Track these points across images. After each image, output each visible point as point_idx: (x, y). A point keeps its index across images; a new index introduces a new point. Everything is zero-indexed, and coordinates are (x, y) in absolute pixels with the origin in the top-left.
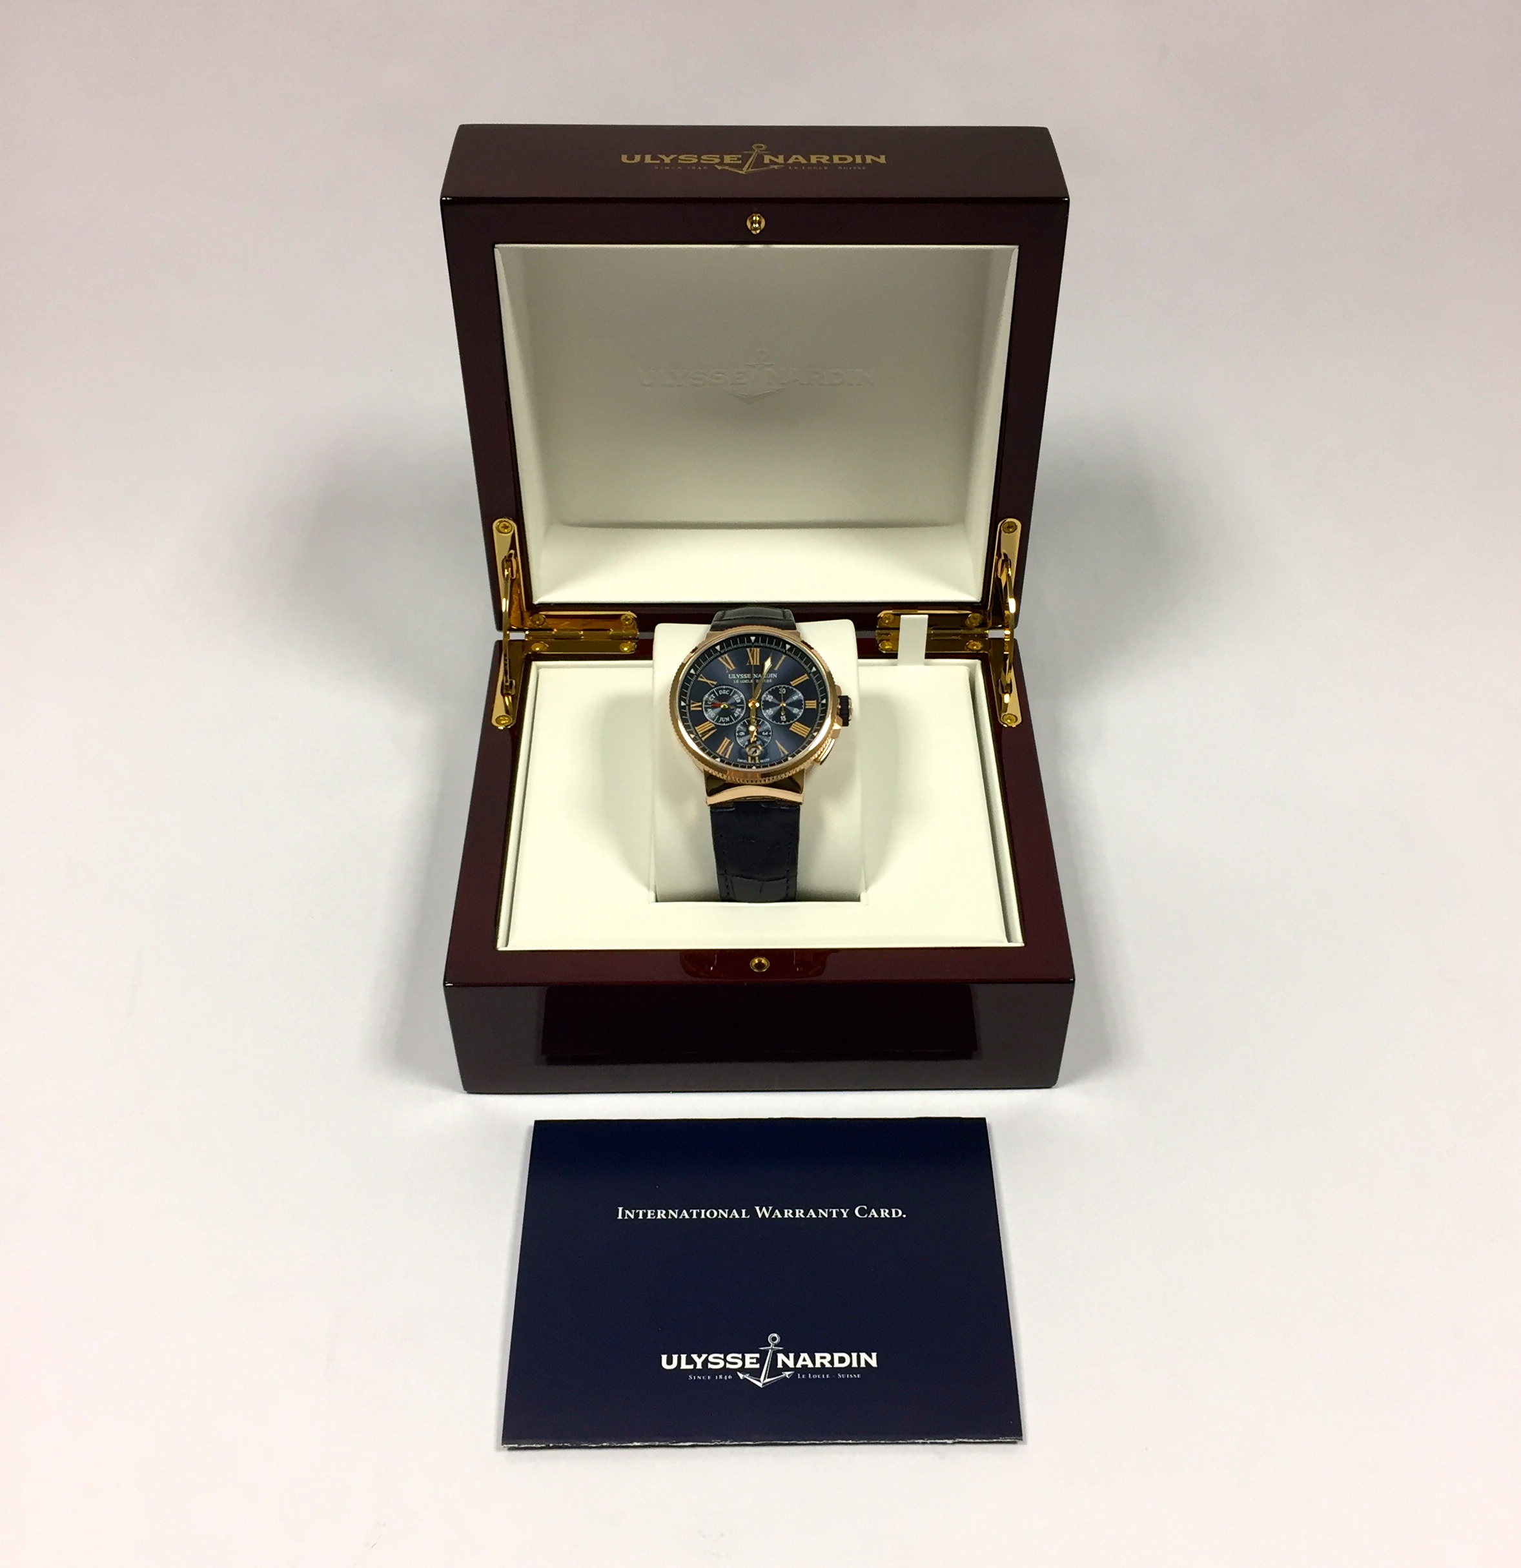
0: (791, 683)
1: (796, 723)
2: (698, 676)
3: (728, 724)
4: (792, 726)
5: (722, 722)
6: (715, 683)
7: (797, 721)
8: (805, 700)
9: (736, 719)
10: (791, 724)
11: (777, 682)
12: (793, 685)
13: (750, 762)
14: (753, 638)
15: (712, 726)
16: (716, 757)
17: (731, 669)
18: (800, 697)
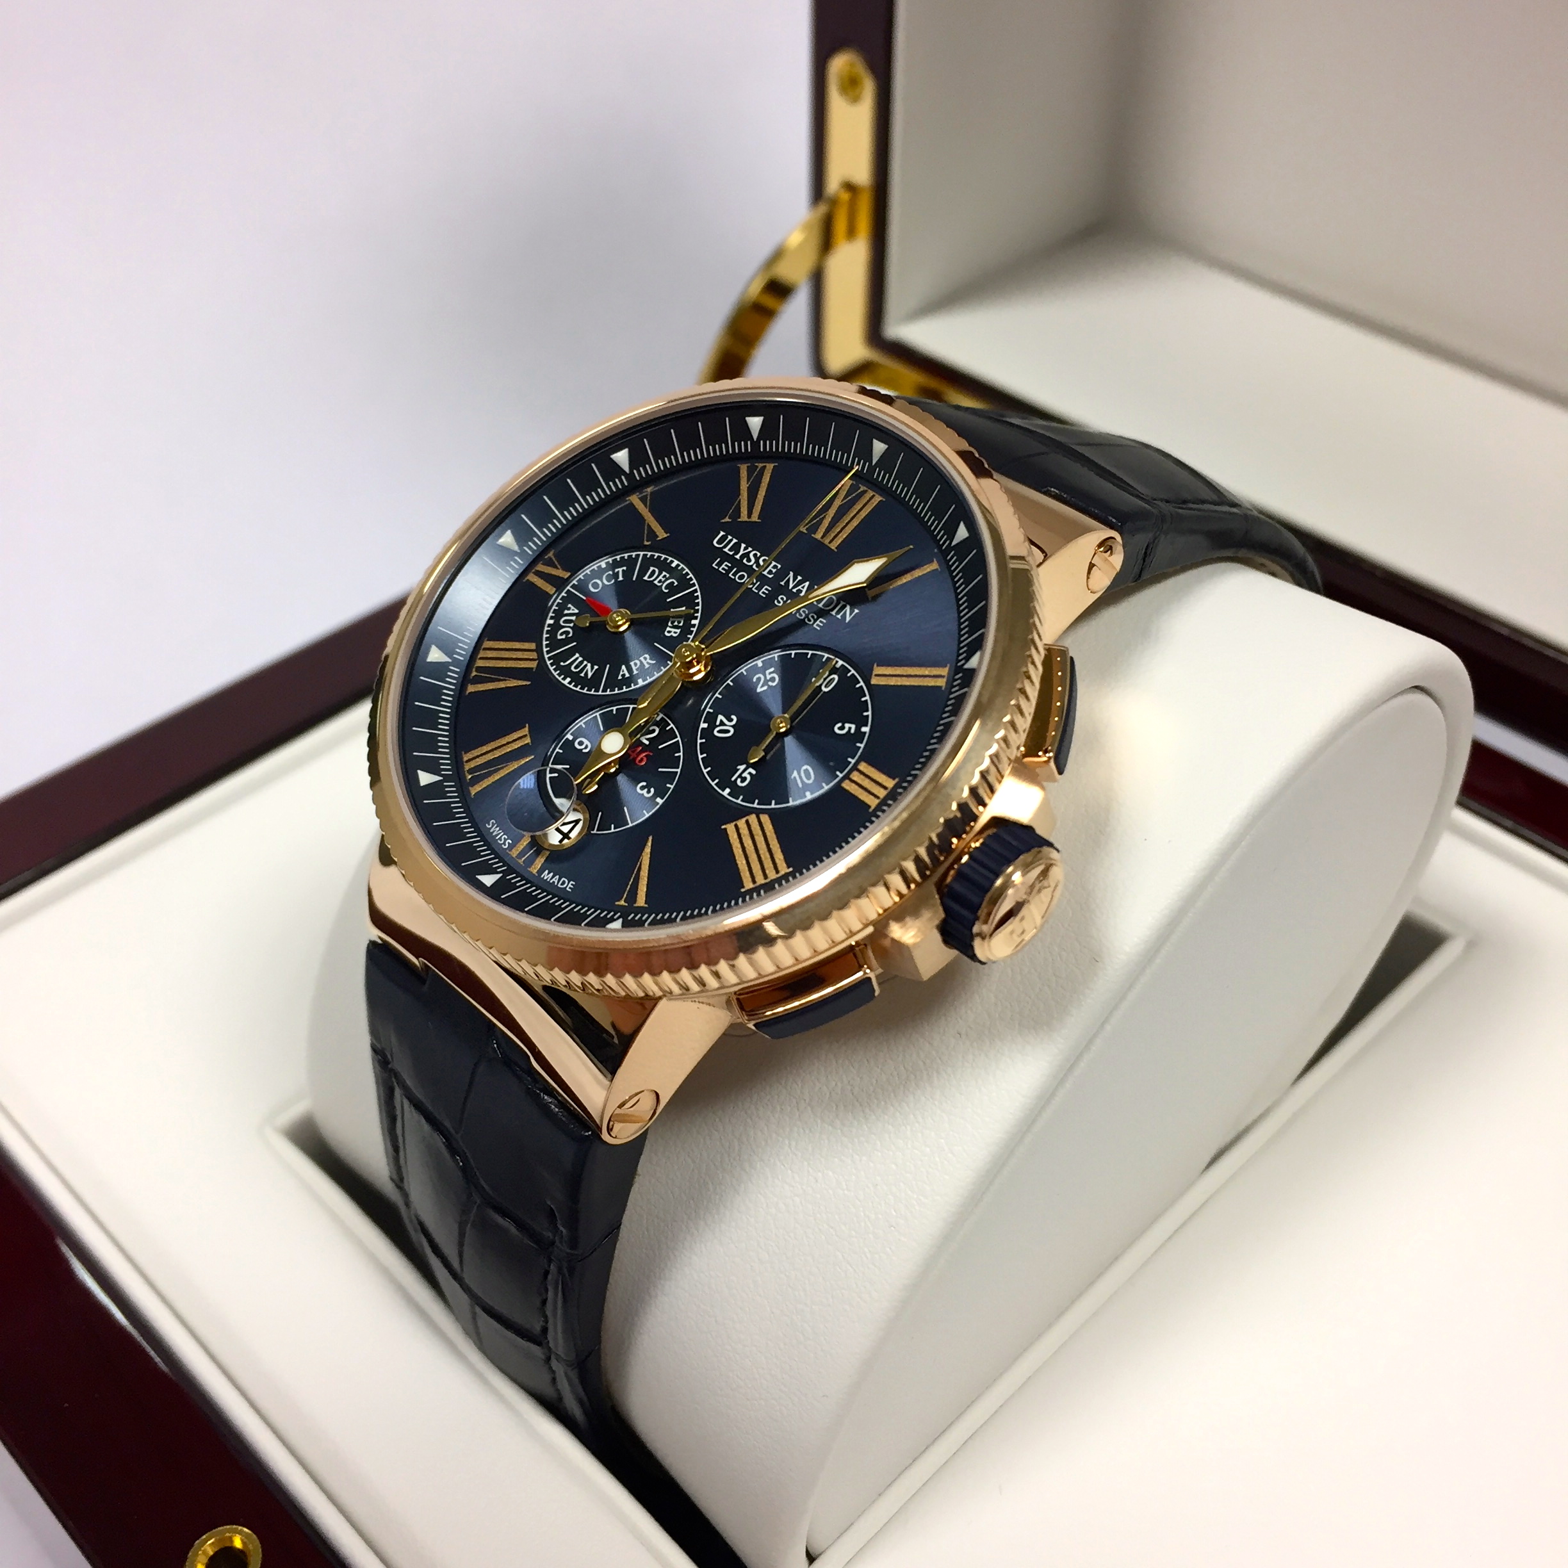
0: (878, 670)
1: (765, 818)
2: (635, 486)
3: (584, 691)
4: (741, 823)
5: (566, 672)
6: (662, 534)
7: (772, 814)
8: (865, 758)
9: (613, 682)
10: (744, 812)
11: (834, 641)
12: (874, 681)
14: (879, 447)
15: (534, 665)
16: (432, 768)
17: (744, 517)
18: (859, 736)
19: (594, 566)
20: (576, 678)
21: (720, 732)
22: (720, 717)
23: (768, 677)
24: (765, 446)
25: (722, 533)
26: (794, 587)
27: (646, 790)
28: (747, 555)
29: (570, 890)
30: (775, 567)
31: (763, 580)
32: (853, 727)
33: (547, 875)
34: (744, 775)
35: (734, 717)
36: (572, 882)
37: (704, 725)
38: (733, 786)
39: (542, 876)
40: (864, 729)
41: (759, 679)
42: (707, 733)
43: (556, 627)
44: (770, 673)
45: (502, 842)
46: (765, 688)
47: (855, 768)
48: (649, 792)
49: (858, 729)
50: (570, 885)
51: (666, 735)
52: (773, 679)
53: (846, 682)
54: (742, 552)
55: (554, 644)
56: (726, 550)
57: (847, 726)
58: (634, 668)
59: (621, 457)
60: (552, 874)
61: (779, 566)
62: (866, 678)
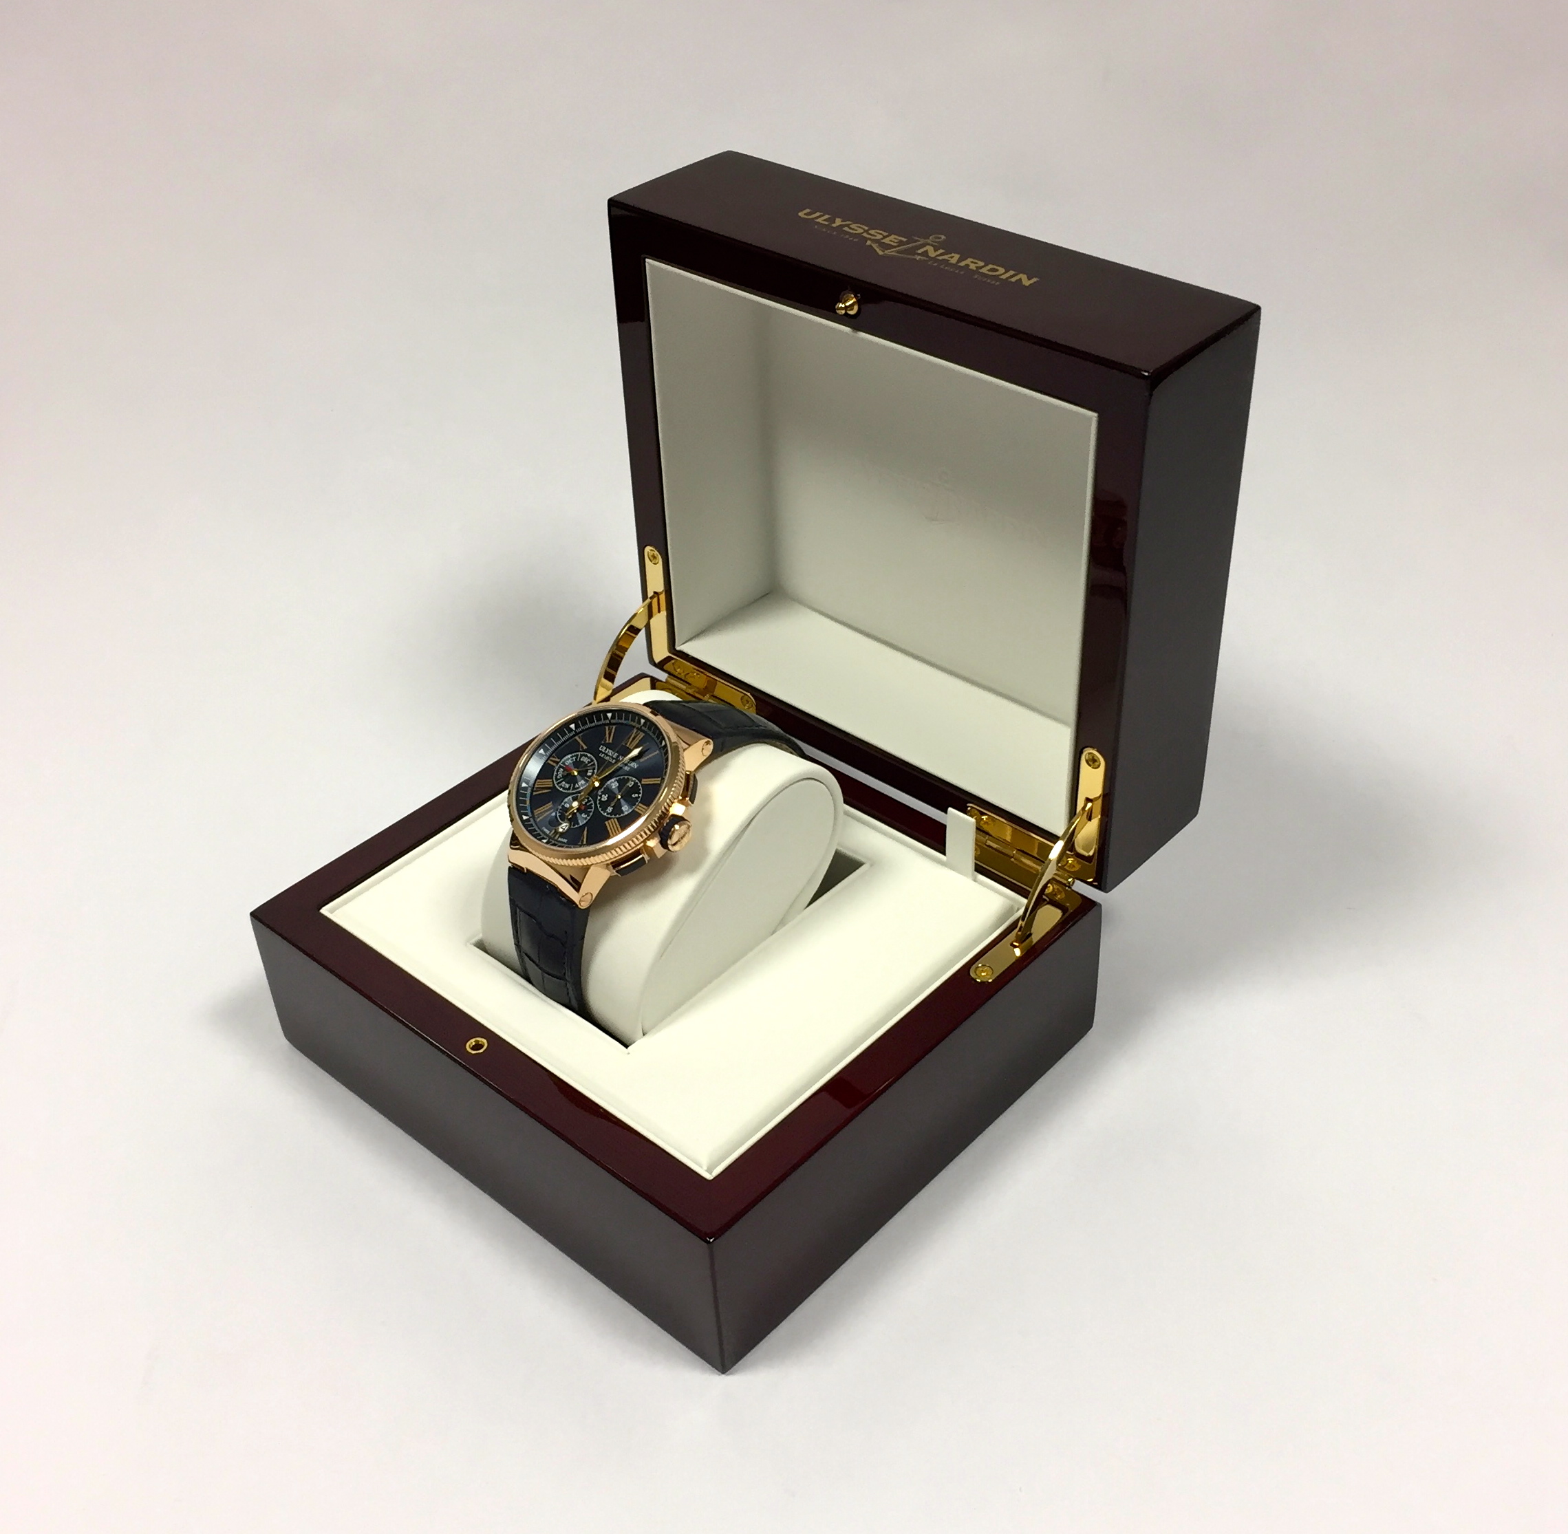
0: (643, 780)
1: (616, 820)
2: (577, 734)
3: (566, 791)
4: (609, 821)
5: (561, 787)
6: (585, 747)
7: (617, 818)
8: (640, 802)
9: (574, 788)
10: (610, 818)
11: (632, 773)
12: (643, 783)
14: (643, 721)
15: (551, 786)
16: (526, 815)
17: (607, 741)
18: (639, 797)
19: (566, 757)
20: (564, 788)
21: (603, 799)
24: (613, 721)
25: (602, 746)
26: (619, 758)
28: (609, 752)
29: (566, 842)
31: (614, 759)
32: (637, 795)
33: (560, 839)
35: (607, 795)
37: (599, 798)
38: (607, 812)
40: (640, 795)
42: (600, 800)
43: (557, 775)
45: (547, 833)
46: (614, 787)
47: (638, 805)
50: (566, 840)
51: (589, 801)
53: (636, 784)
55: (557, 779)
56: (603, 751)
58: (579, 784)
59: (573, 726)
61: (615, 753)
62: (640, 782)
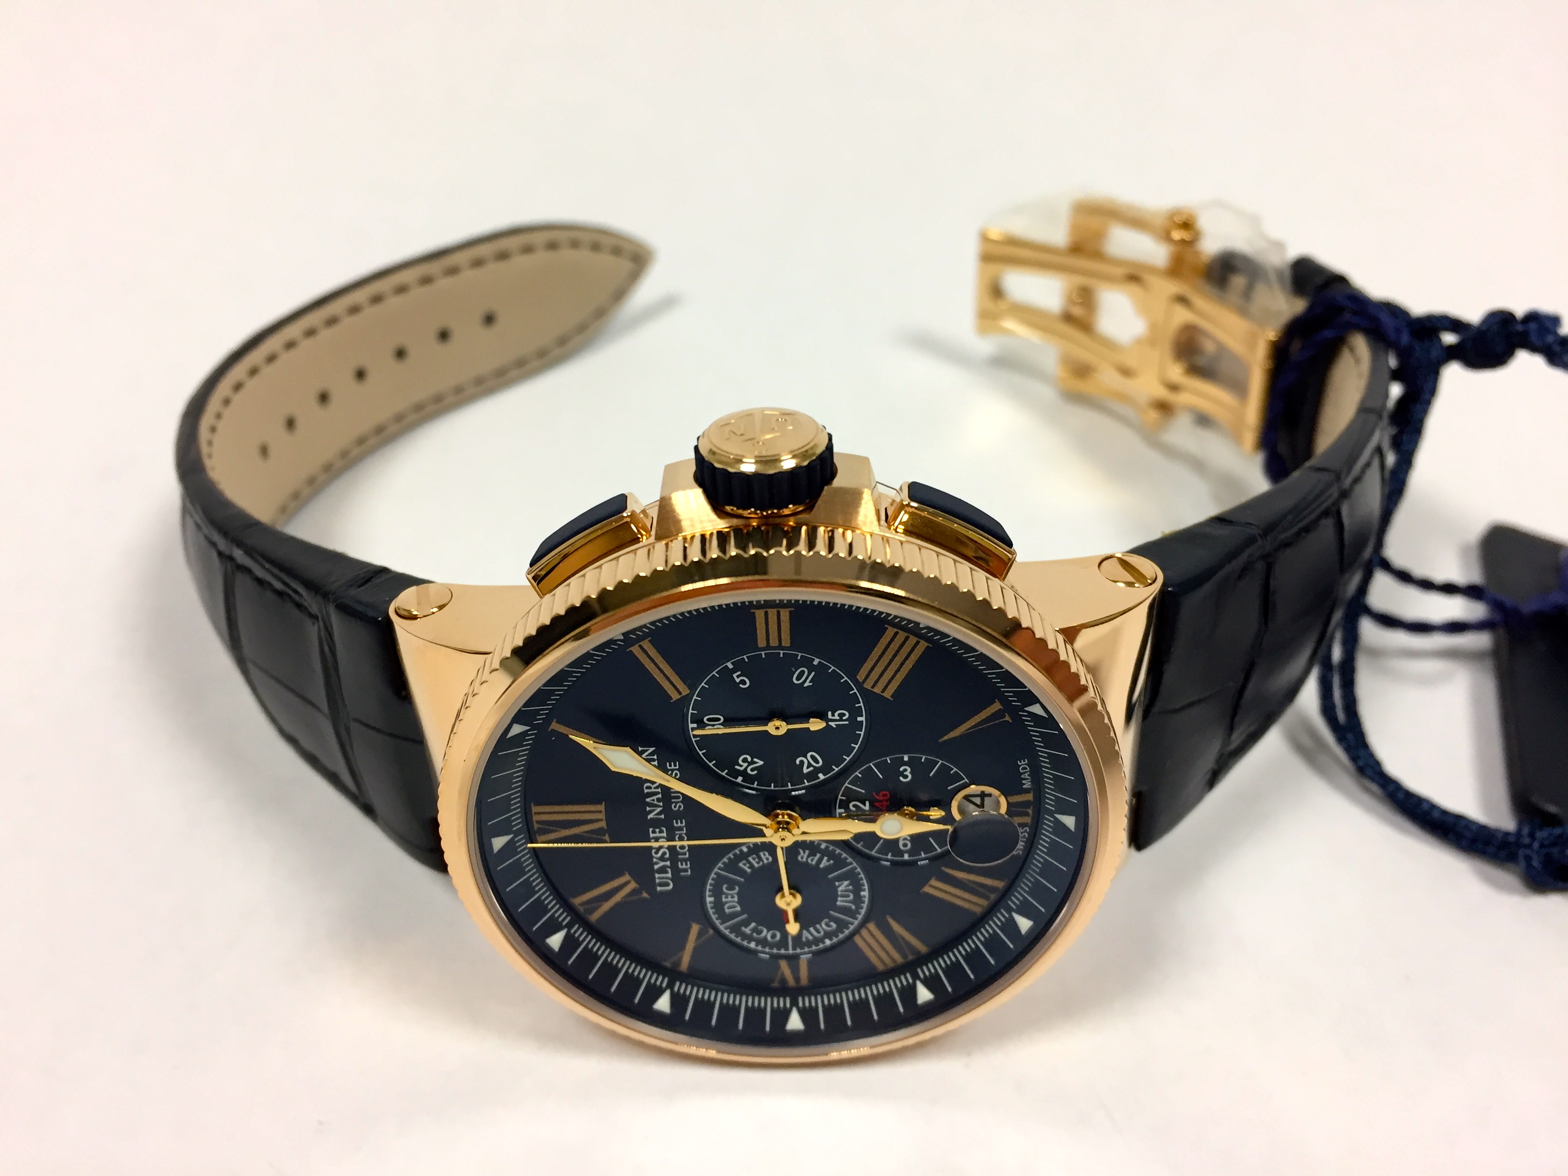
0: (675, 696)
1: (860, 677)
2: (675, 977)
4: (877, 690)
5: (858, 900)
6: (695, 928)
7: (853, 674)
8: (753, 647)
9: (840, 863)
10: (866, 693)
11: (675, 748)
12: (685, 691)
13: (1027, 820)
14: (498, 843)
15: (872, 926)
16: (1011, 926)
17: (633, 885)
18: (739, 665)
20: (857, 888)
21: (817, 762)
22: (805, 771)
23: (746, 765)
24: (564, 918)
25: (659, 889)
26: (660, 806)
27: (905, 773)
28: (662, 859)
29: (1026, 760)
30: (654, 832)
31: (672, 832)
32: (735, 676)
33: (1027, 784)
34: (837, 717)
35: (798, 762)
36: (1019, 763)
37: (821, 777)
38: (853, 718)
39: (1030, 787)
40: (730, 666)
41: (752, 770)
42: (825, 769)
43: (828, 935)
44: (741, 766)
45: (1026, 834)
46: (755, 760)
47: (768, 647)
48: (905, 770)
49: (734, 671)
50: (1023, 763)
51: (851, 796)
52: (745, 760)
53: (703, 709)
54: (662, 864)
55: (842, 925)
56: (669, 875)
57: (738, 680)
58: (816, 858)
59: (663, 1004)
60: (1023, 782)
61: (651, 830)
62: (688, 698)
